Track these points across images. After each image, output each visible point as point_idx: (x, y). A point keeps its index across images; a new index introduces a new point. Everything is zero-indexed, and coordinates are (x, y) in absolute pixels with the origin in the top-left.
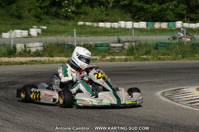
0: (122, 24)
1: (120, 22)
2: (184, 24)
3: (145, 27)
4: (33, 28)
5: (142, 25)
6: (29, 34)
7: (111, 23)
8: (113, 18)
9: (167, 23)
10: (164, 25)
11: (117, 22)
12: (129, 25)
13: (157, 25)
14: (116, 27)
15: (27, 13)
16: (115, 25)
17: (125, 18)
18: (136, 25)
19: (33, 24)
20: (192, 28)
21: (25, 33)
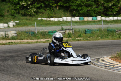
0: (65, 19)
1: (63, 17)
2: (102, 18)
3: (79, 20)
4: (10, 22)
5: (77, 19)
6: (8, 26)
7: (58, 18)
8: (59, 15)
9: (92, 18)
10: (90, 19)
11: (62, 17)
12: (69, 19)
13: (86, 19)
14: (61, 20)
15: (7, 13)
16: (61, 19)
17: (66, 14)
18: (73, 19)
19: (11, 20)
20: (107, 20)
21: (6, 25)
